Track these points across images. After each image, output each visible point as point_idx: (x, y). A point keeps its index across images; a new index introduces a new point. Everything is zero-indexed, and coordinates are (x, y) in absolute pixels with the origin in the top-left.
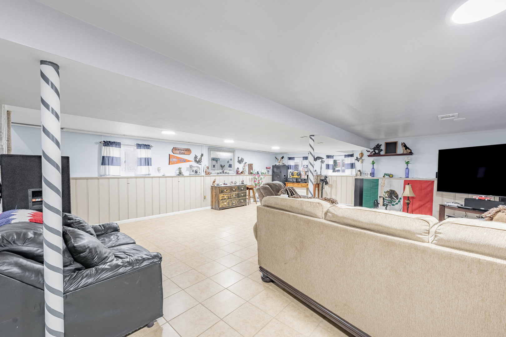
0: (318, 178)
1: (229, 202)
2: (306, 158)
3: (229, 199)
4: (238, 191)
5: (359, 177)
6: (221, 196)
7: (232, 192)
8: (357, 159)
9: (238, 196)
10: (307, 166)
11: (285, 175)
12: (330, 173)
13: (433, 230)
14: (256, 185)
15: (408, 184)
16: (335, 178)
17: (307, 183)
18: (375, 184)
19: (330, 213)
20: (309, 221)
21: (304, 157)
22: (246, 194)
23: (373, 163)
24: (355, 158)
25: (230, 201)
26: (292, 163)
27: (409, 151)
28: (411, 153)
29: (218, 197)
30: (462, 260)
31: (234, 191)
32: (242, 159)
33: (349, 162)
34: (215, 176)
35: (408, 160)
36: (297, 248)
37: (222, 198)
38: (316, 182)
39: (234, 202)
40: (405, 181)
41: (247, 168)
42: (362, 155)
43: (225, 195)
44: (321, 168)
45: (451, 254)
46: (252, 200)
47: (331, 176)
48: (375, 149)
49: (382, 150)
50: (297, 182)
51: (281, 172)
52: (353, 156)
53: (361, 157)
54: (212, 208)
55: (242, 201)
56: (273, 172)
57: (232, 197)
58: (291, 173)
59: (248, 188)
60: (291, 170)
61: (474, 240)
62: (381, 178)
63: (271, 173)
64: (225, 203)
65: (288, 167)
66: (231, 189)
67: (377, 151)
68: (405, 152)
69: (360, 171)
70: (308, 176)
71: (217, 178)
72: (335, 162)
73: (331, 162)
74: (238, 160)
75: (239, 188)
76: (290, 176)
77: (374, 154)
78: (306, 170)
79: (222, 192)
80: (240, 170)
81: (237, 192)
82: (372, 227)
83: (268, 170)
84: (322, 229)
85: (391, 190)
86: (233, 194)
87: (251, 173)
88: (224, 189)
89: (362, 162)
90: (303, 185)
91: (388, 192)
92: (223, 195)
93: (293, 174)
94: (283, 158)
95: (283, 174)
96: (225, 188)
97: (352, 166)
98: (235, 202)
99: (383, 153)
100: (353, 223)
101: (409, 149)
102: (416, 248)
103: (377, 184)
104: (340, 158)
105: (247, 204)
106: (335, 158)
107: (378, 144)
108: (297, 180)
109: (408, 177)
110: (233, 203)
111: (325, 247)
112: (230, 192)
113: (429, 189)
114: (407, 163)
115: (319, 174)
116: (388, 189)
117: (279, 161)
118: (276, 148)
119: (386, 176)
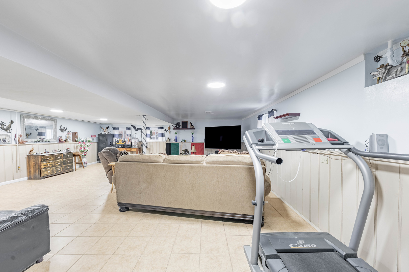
0: (139, 144)
1: (53, 170)
2: (129, 129)
3: (54, 167)
4: (64, 159)
5: (168, 142)
6: (43, 165)
7: (57, 160)
8: (166, 130)
9: (64, 163)
10: (130, 134)
11: (110, 142)
12: (148, 139)
13: (205, 160)
14: (82, 152)
15: (193, 145)
16: (151, 144)
17: (131, 148)
18: (177, 145)
19: (166, 159)
20: (156, 165)
21: (127, 128)
22: (72, 161)
23: (176, 133)
24: (164, 130)
25: (55, 169)
26: (116, 132)
27: (193, 127)
28: (194, 129)
29: (40, 166)
30: (213, 167)
31: (58, 159)
32: (64, 128)
33: (161, 133)
34: (32, 145)
35: (193, 132)
36: (148, 182)
37: (45, 166)
38: (138, 147)
39: (59, 169)
40: (192, 144)
41: (71, 136)
42: (170, 128)
43: (48, 164)
44: (141, 136)
45: (210, 166)
46: (78, 166)
47: (149, 142)
48: (177, 125)
49: (180, 126)
50: (122, 148)
51: (107, 140)
52: (163, 129)
53: (169, 130)
54: (30, 178)
55: (69, 167)
56: (99, 139)
57: (57, 164)
58: (116, 141)
59: (74, 155)
60: (116, 138)
61: (215, 160)
62: (180, 143)
63: (96, 140)
64: (49, 172)
65: (113, 136)
66: (55, 157)
67: (178, 126)
68: (191, 128)
69: (169, 138)
70: (131, 142)
71: (34, 146)
72: (151, 132)
73: (148, 132)
74: (60, 128)
75: (64, 155)
76: (115, 143)
77: (176, 128)
78: (130, 138)
79: (45, 160)
80: (64, 138)
81: (62, 160)
82: (186, 162)
83: (93, 138)
84: (163, 168)
85: (186, 149)
86: (58, 161)
87: (76, 141)
88: (47, 158)
89: (170, 133)
90: (128, 150)
91: (184, 150)
92: (46, 163)
93: (118, 141)
94: (108, 128)
95: (109, 141)
96: (49, 156)
97: (163, 135)
98: (61, 169)
99: (181, 127)
100: (178, 162)
101: (193, 126)
102: (201, 167)
103: (178, 146)
104: (154, 130)
105: (74, 170)
106: (151, 129)
107: (178, 122)
108: (122, 146)
109: (193, 142)
110: (58, 171)
111: (165, 176)
112: (54, 160)
113: (202, 148)
114: (193, 134)
115: (140, 141)
116: (184, 149)
117: (104, 130)
118: (104, 120)
119: (183, 141)
